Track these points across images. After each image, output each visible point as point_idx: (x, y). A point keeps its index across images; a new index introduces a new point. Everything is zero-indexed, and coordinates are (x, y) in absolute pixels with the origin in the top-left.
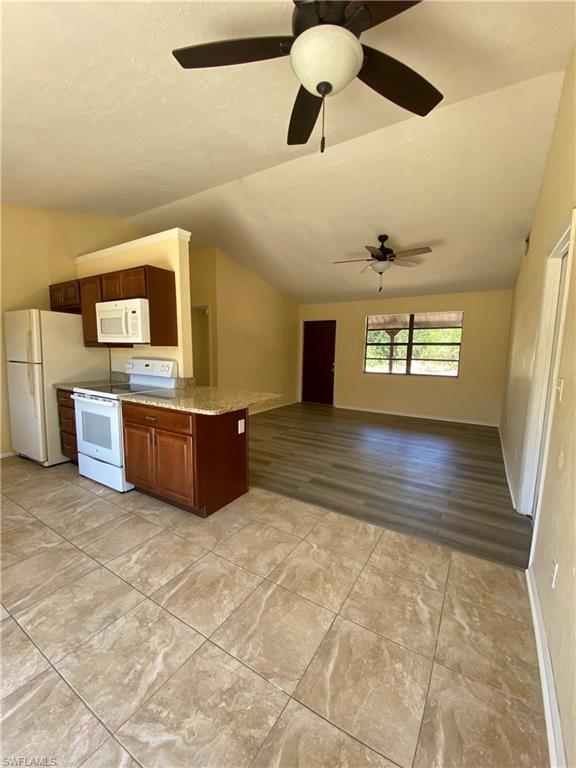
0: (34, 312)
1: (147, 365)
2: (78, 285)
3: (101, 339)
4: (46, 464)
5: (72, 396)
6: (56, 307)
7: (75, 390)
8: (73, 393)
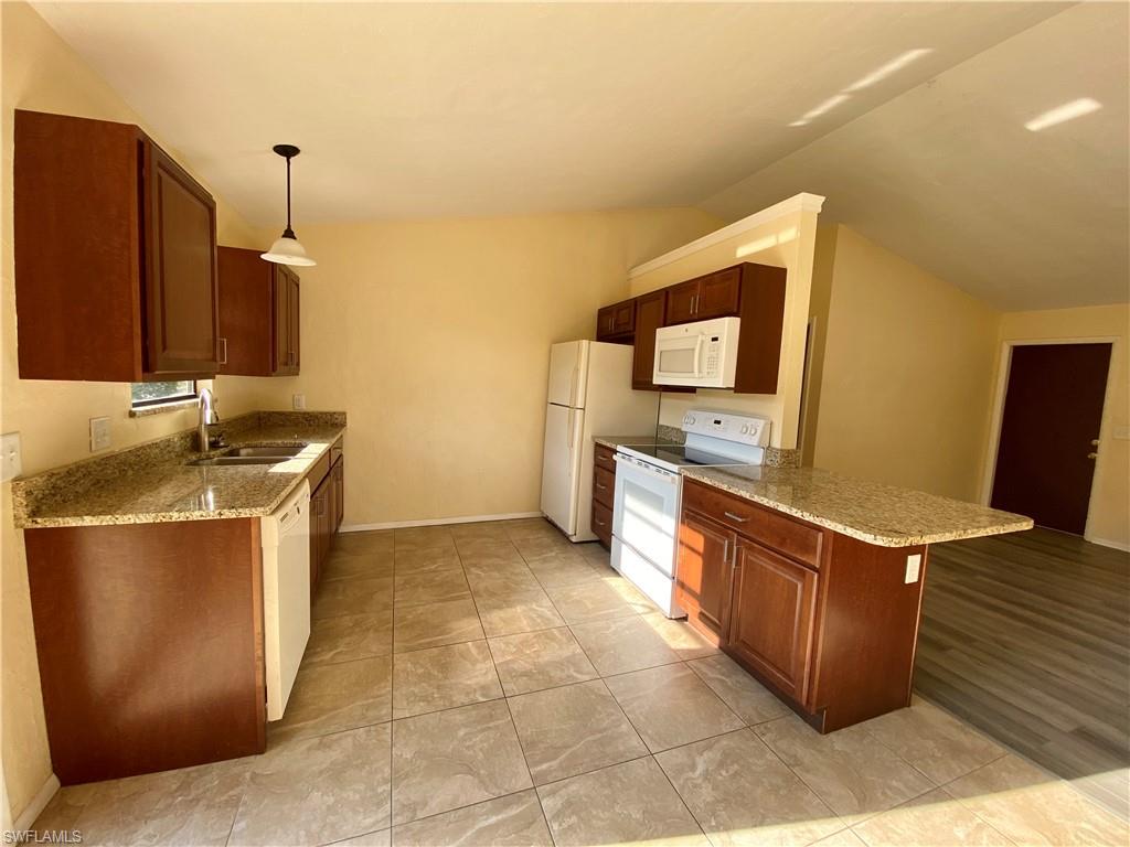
0: (585, 343)
1: (718, 422)
2: (634, 305)
3: (657, 380)
4: (574, 539)
5: (615, 457)
6: (603, 335)
7: (619, 448)
8: (615, 452)
